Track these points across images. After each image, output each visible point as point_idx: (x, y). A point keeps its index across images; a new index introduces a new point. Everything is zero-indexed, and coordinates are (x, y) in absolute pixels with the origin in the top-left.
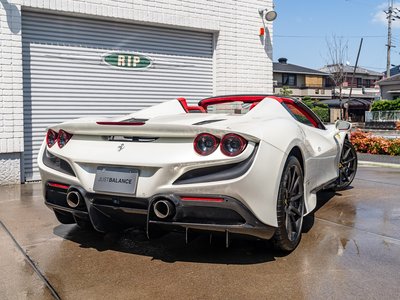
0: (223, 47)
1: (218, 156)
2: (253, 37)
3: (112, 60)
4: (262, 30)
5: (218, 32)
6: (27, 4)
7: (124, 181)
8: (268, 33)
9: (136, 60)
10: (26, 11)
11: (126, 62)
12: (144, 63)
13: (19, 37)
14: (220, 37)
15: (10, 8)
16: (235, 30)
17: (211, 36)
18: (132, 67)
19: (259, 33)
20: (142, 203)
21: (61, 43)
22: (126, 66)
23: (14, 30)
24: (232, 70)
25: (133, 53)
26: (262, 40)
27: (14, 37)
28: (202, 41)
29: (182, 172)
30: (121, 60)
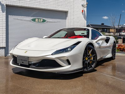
2: (80, 13)
3: (34, 20)
4: (83, 11)
6: (7, 4)
8: (85, 11)
9: (42, 20)
10: (7, 6)
12: (44, 21)
19: (82, 12)
30: (37, 20)
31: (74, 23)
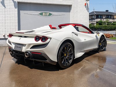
0: (73, 9)
1: (40, 42)
2: (83, 6)
3: (41, 14)
4: (85, 4)
5: (72, 5)
6: (19, 1)
7: (20, 47)
8: (87, 4)
9: (48, 14)
10: (19, 3)
11: (45, 15)
12: (50, 14)
13: (17, 9)
14: (72, 7)
15: (14, 2)
16: (77, 4)
17: (70, 7)
18: (47, 16)
19: (85, 5)
20: (23, 53)
21: (28, 10)
22: (45, 16)
23: (15, 8)
24: (76, 16)
25: (47, 12)
26: (85, 7)
27: (16, 9)
28: (67, 8)
29: (32, 46)
30: (44, 14)
31: (78, 16)
